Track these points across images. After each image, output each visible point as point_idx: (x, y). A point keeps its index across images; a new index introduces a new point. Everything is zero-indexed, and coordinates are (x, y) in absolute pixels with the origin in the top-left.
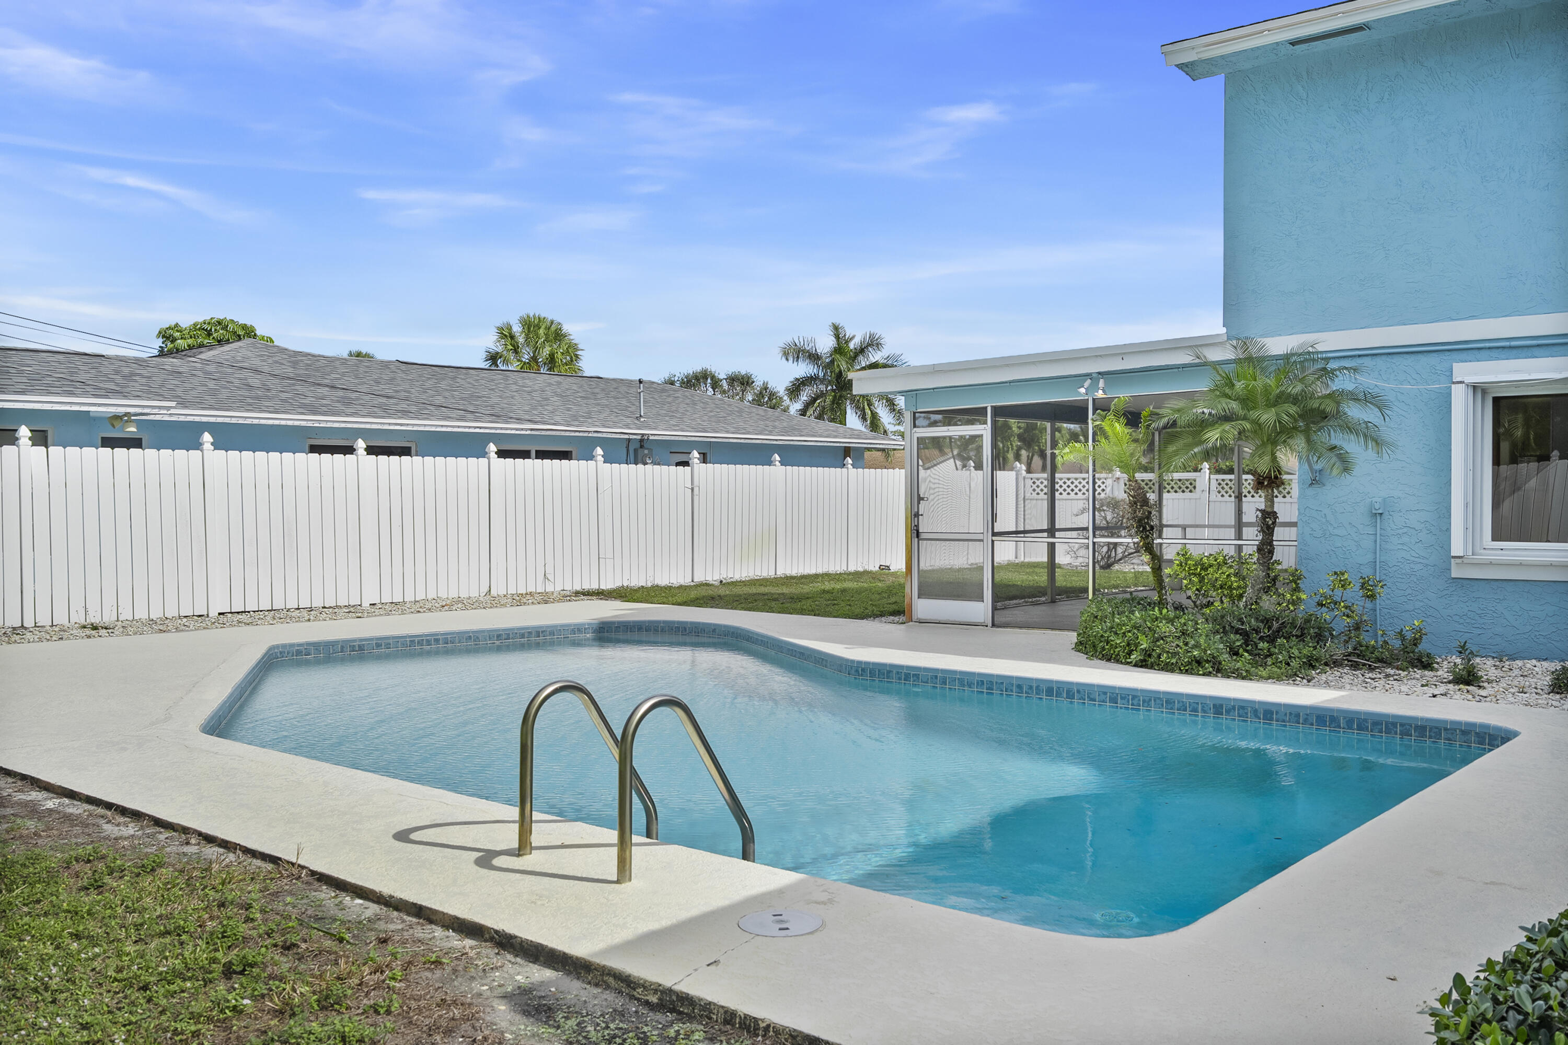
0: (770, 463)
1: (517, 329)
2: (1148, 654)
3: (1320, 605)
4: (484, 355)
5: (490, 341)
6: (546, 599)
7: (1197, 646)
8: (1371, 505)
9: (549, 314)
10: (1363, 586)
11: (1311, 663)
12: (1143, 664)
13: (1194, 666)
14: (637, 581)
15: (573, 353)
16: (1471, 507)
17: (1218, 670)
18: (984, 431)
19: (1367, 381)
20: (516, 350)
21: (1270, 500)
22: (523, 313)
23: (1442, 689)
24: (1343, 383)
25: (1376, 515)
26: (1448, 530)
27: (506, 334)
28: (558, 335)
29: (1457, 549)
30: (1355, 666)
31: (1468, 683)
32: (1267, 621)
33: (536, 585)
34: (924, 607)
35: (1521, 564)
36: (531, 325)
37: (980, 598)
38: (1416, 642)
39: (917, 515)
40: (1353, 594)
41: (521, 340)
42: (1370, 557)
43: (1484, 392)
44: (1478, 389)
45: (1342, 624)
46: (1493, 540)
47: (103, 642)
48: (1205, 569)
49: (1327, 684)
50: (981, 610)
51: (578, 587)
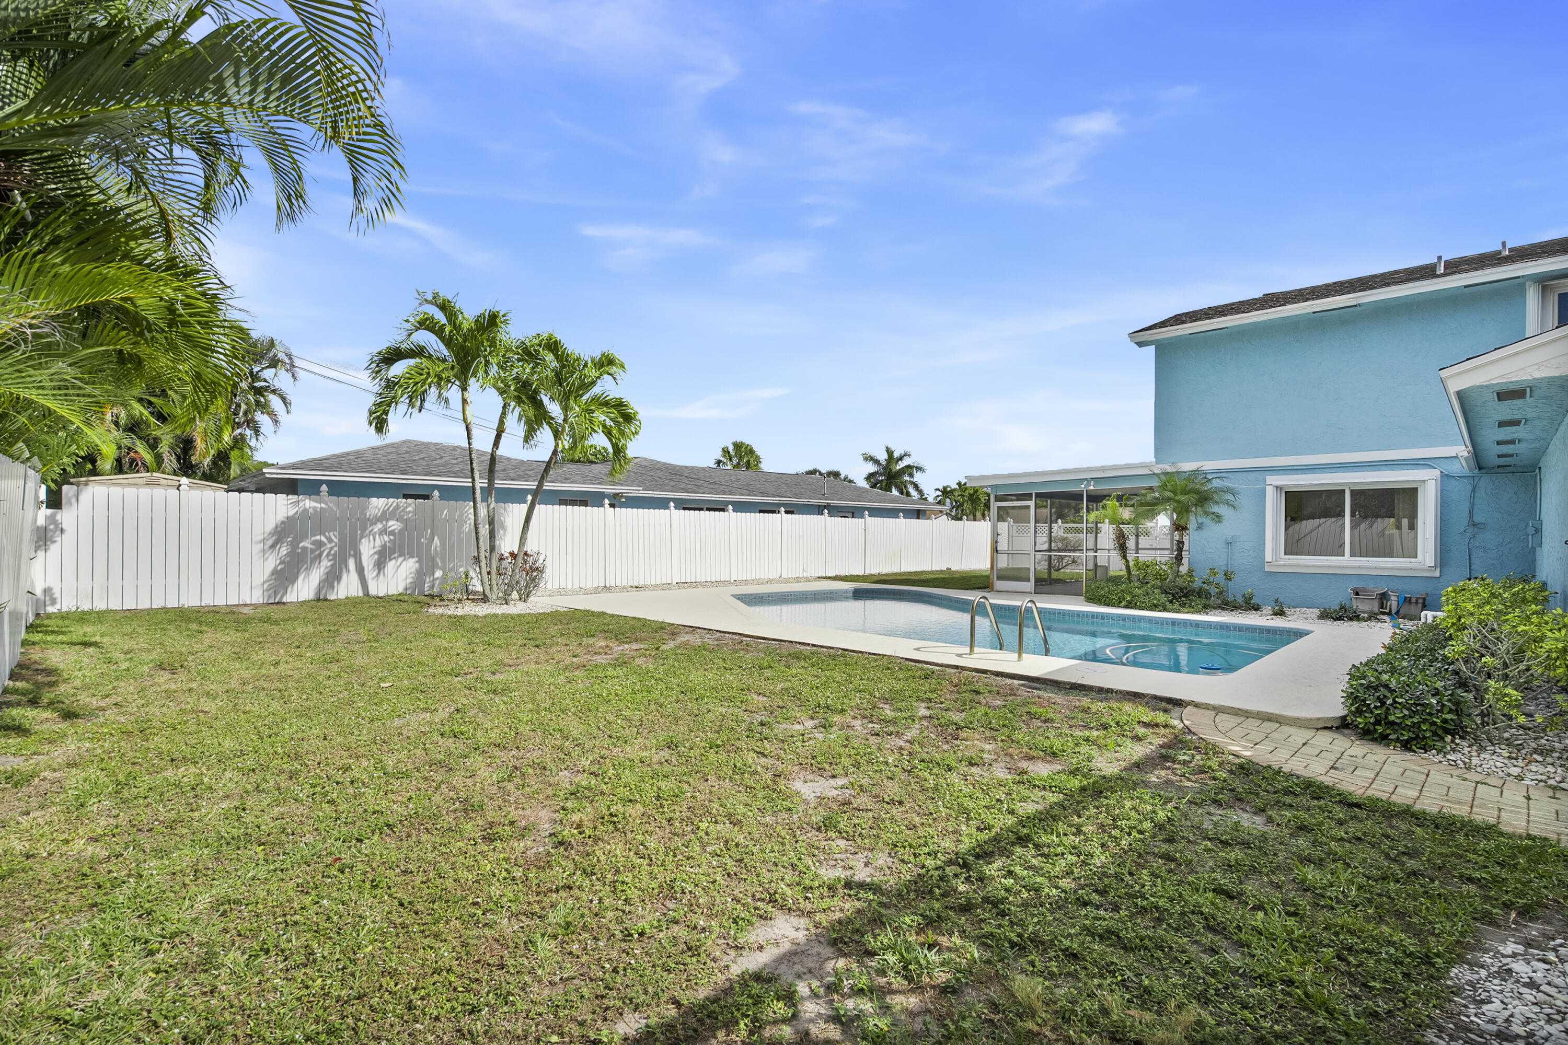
0: (898, 517)
1: (731, 448)
2: (1130, 602)
3: (1204, 583)
4: (714, 462)
5: (718, 455)
6: (808, 580)
7: (1155, 599)
8: (1226, 539)
9: (747, 441)
10: (1225, 575)
11: (1205, 607)
12: (1126, 607)
13: (1154, 607)
14: (842, 573)
15: (758, 460)
16: (1275, 540)
17: (1165, 609)
18: (1032, 504)
19: (1226, 484)
20: (731, 460)
21: (1181, 536)
22: (734, 440)
23: (1269, 617)
24: (1216, 483)
25: (1229, 544)
26: (1264, 550)
27: (725, 451)
28: (751, 452)
29: (1268, 558)
30: (1223, 609)
31: (1281, 615)
32: (1181, 589)
33: (799, 574)
34: (999, 585)
35: (1299, 566)
36: (738, 446)
37: (1029, 580)
38: (1250, 599)
39: (997, 542)
40: (1220, 578)
41: (732, 453)
42: (1225, 562)
43: (1281, 489)
44: (1278, 488)
45: (1213, 591)
46: (1285, 554)
47: (641, 593)
48: (1148, 566)
49: (1215, 615)
50: (1029, 586)
51: (817, 575)
